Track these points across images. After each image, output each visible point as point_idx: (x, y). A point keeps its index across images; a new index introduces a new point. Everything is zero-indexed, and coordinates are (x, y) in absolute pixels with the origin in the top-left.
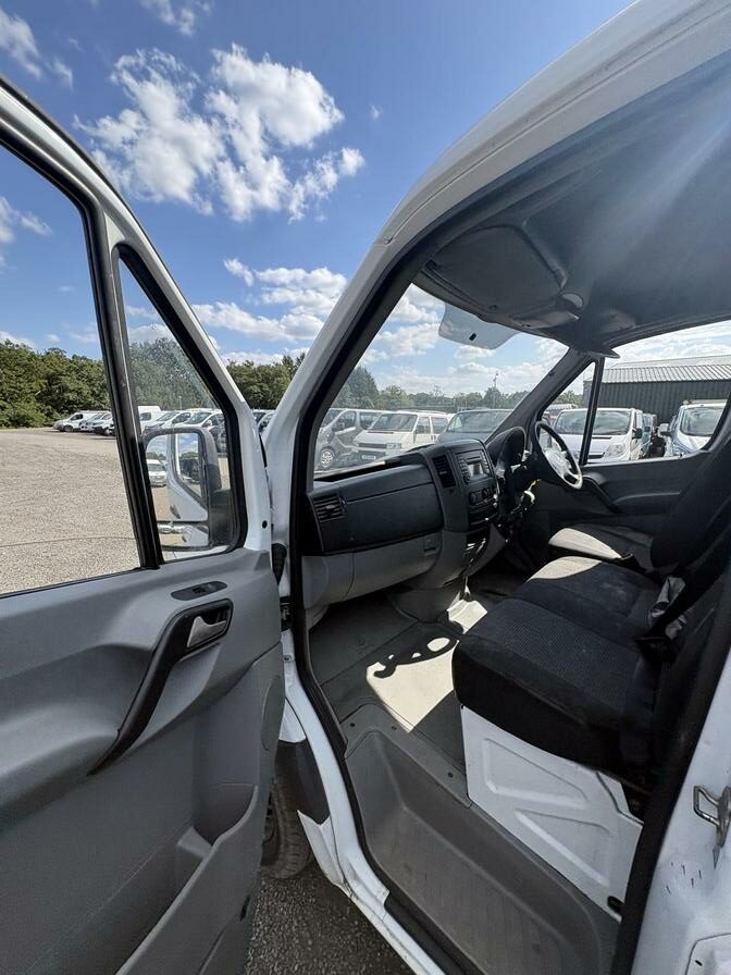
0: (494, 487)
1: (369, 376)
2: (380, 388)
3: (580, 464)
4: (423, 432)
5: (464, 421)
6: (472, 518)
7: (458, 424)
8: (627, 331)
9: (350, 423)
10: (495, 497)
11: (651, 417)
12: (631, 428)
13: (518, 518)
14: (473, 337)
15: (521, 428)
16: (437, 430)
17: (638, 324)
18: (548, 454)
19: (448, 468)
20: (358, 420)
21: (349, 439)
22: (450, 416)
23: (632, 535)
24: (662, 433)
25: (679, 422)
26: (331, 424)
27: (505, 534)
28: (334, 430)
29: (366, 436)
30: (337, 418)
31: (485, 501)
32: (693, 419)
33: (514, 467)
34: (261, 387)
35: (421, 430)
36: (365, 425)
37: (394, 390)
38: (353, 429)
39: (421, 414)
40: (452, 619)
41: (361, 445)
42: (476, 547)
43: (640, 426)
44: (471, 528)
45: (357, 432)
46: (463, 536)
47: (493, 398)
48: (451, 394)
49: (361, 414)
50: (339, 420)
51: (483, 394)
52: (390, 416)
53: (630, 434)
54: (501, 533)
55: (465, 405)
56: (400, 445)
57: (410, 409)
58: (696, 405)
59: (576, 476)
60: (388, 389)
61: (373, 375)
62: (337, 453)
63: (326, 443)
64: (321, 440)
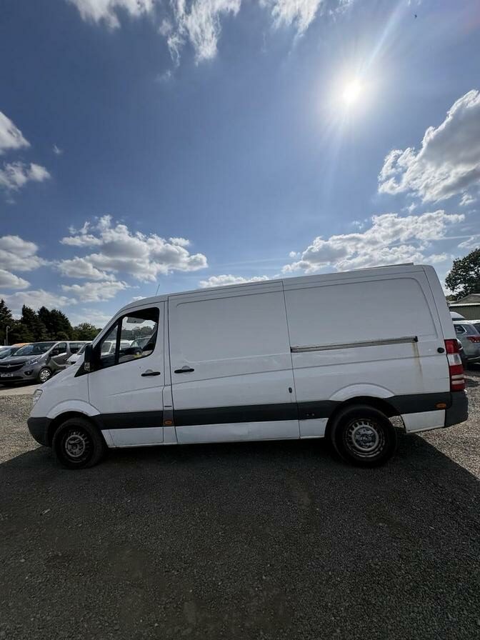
1: (63, 317)
2: (74, 324)
9: (62, 350)
20: (68, 347)
21: (63, 361)
26: (48, 352)
28: (50, 355)
30: (52, 348)
36: (74, 351)
37: (85, 326)
38: (65, 354)
45: (68, 356)
49: (70, 344)
50: (54, 349)
60: (81, 325)
61: (67, 316)
62: (53, 369)
63: (44, 364)
64: (40, 363)
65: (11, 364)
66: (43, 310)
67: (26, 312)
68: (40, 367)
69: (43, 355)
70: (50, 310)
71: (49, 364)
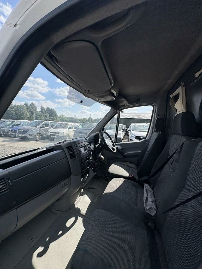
0: (91, 154)
1: (55, 111)
2: (58, 115)
3: (115, 143)
4: (71, 129)
5: (82, 126)
6: (82, 169)
7: (81, 127)
8: (126, 105)
9: (47, 125)
10: (91, 158)
11: (125, 126)
12: (122, 129)
13: (98, 165)
14: (81, 102)
15: (98, 133)
16: (75, 128)
17: (129, 104)
18: (106, 142)
19: (73, 151)
20: (50, 124)
21: (47, 131)
22: (79, 124)
23: (130, 165)
24: (128, 130)
25: (131, 128)
26: (40, 126)
27: (94, 171)
28: (41, 127)
29: (52, 130)
30: (42, 124)
31: (87, 161)
32: (134, 127)
33: (97, 146)
34: (15, 112)
35: (70, 128)
36: (52, 126)
37: (63, 116)
38: (48, 127)
39: (70, 124)
40: (76, 207)
41: (51, 132)
42: (84, 179)
43: (123, 129)
44: (82, 173)
45: (49, 128)
46: (80, 176)
47: (90, 120)
48: (79, 118)
49: (51, 123)
50: (43, 124)
51: (88, 119)
52: (61, 124)
53: (122, 130)
54: (93, 171)
55: (83, 121)
56: (63, 133)
57: (67, 122)
58: (134, 124)
59: (115, 148)
60: (61, 115)
62: (42, 135)
63: (38, 132)
64: (36, 131)
65: (23, 130)
66: (48, 108)
67: (42, 108)
68: (36, 133)
69: (37, 127)
70: (50, 108)
71: (40, 132)
